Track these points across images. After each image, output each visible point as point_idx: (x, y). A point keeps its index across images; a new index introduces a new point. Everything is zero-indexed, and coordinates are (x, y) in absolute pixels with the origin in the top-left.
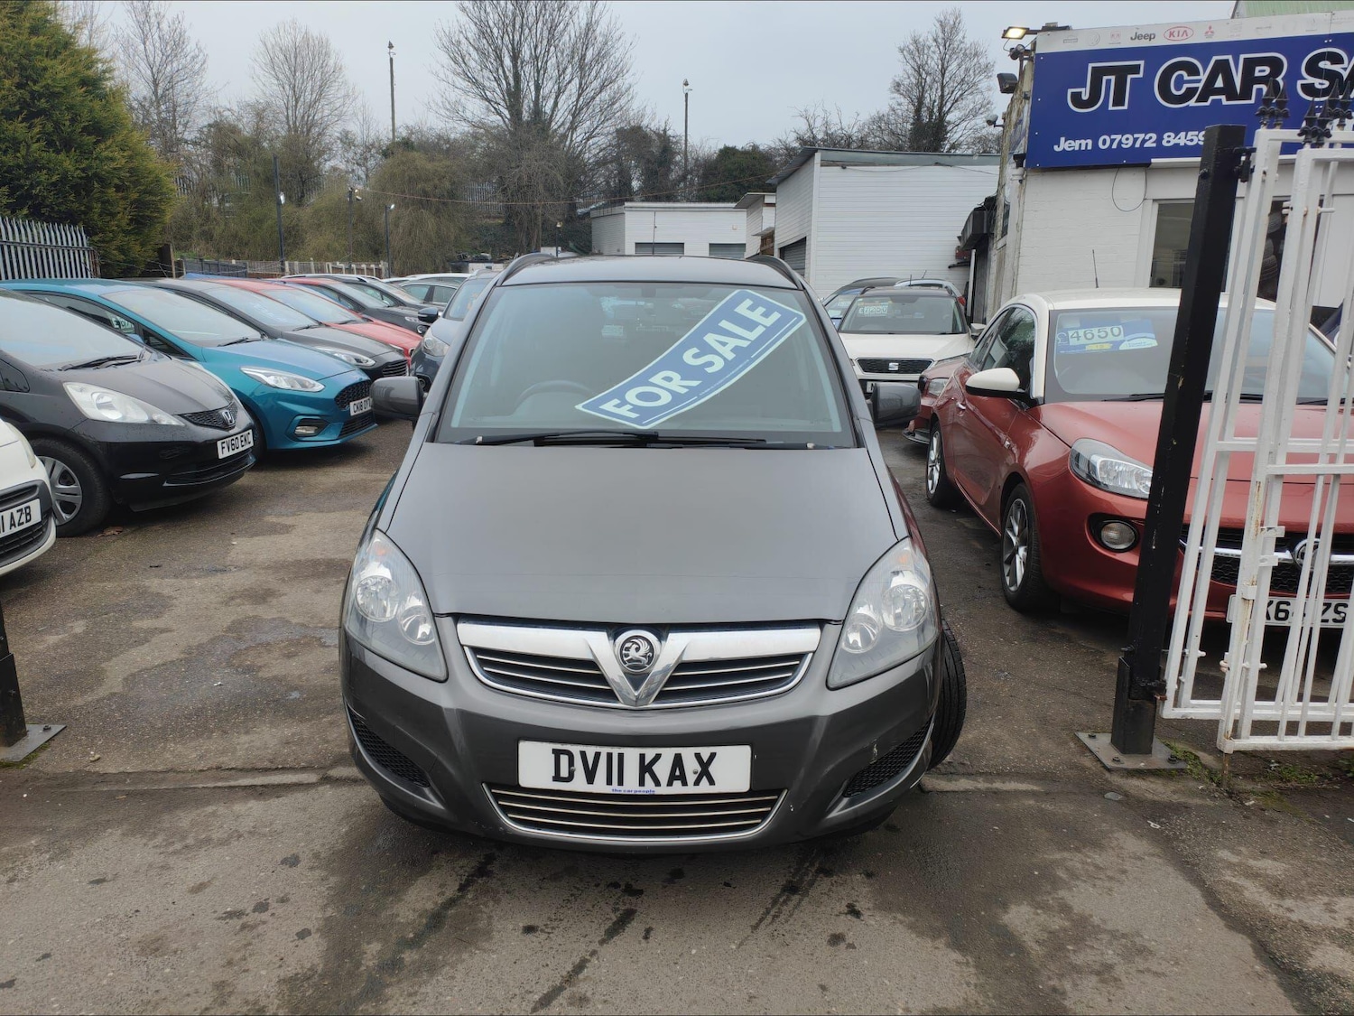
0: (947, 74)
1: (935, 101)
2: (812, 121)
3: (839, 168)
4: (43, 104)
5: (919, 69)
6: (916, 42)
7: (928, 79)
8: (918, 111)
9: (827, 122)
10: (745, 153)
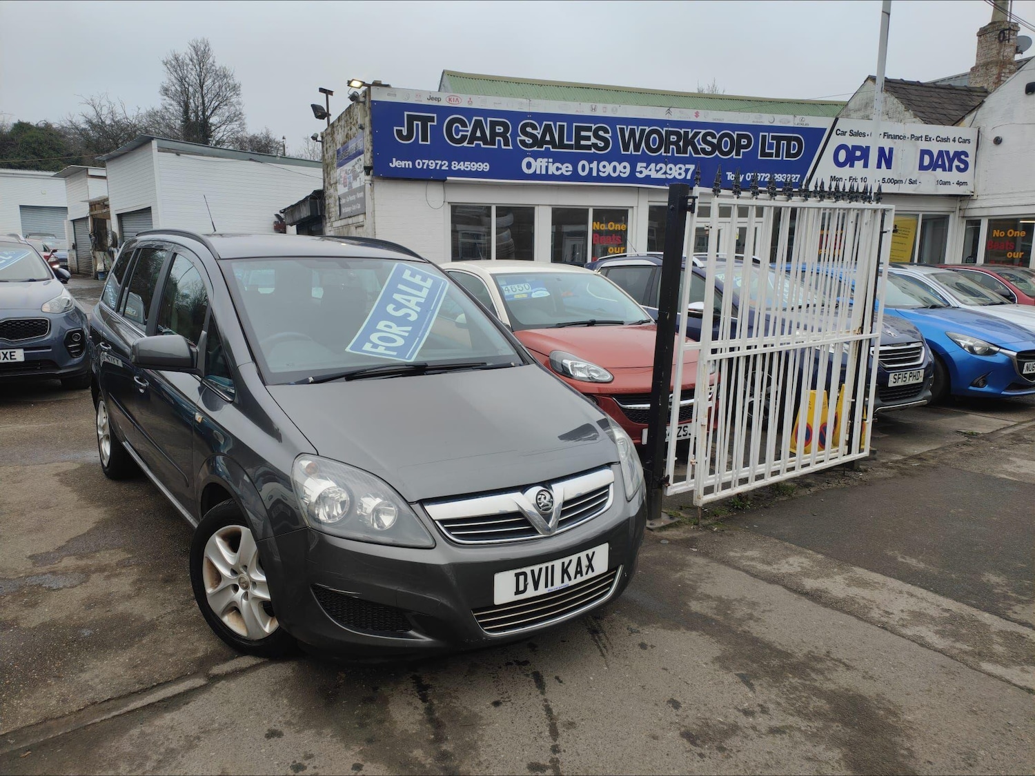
0: (205, 88)
1: (198, 107)
2: (99, 109)
3: (174, 155)
5: (182, 80)
6: (177, 59)
7: (190, 88)
8: (186, 112)
9: (112, 112)
10: (38, 128)
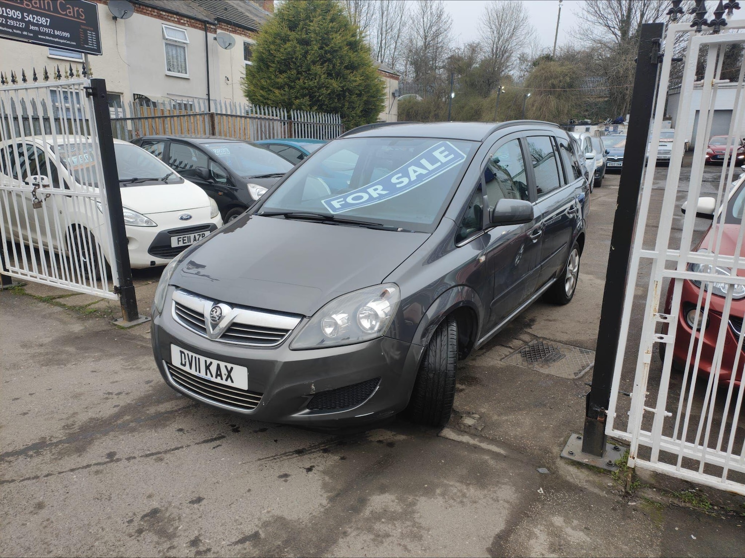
4: (329, 56)
